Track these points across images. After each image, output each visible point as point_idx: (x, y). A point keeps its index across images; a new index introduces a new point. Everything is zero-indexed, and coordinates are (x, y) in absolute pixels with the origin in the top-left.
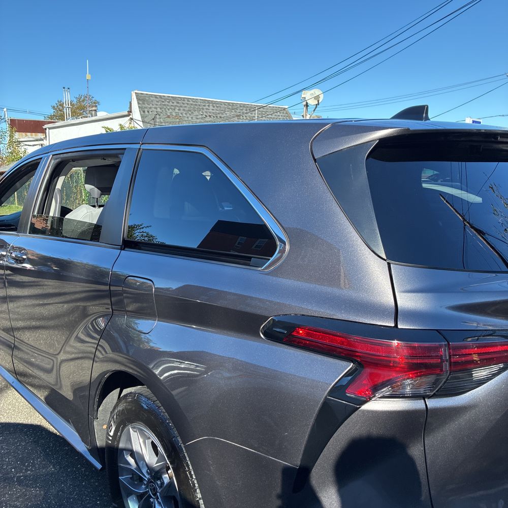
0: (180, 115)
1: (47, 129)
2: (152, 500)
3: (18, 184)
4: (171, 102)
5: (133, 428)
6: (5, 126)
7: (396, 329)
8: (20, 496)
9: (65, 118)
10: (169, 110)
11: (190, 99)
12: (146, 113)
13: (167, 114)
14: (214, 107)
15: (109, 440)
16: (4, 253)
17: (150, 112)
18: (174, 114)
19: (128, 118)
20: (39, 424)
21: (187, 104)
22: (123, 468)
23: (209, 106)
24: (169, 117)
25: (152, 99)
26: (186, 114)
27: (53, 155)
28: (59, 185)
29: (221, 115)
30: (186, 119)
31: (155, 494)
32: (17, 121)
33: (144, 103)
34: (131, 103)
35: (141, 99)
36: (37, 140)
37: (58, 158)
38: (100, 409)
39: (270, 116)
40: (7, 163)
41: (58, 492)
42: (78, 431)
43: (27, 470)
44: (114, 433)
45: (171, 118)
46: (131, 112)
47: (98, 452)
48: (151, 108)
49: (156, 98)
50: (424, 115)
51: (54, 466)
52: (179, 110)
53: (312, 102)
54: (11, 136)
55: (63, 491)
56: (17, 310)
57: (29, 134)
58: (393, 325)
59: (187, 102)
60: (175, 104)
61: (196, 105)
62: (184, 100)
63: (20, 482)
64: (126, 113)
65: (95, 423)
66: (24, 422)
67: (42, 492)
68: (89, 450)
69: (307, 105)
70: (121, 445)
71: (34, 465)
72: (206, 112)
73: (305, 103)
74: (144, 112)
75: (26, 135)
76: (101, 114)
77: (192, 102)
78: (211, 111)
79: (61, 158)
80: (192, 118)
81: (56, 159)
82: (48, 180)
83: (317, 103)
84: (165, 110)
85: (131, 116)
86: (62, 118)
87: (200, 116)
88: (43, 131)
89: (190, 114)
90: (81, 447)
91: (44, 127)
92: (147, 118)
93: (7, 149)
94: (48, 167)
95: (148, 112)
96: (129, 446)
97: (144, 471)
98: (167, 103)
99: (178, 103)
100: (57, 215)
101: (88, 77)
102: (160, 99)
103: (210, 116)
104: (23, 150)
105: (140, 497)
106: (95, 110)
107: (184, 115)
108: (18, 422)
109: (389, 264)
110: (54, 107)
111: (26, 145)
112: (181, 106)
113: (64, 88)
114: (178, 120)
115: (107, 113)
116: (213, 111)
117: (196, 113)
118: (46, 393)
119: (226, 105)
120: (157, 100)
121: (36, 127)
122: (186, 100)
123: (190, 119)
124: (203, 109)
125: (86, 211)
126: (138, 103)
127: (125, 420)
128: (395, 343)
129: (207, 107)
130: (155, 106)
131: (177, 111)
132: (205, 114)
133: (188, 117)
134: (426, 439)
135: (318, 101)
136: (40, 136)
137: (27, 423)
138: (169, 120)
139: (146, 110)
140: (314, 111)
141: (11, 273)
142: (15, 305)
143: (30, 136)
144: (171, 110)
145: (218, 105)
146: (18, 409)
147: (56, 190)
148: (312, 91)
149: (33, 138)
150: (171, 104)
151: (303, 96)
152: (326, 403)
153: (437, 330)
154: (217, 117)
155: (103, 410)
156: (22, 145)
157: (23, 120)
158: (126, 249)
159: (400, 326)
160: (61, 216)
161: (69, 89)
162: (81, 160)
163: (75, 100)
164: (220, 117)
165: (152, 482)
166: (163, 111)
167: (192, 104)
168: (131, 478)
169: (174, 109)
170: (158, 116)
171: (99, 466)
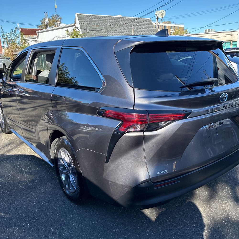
0: (99, 24)
1: (38, 33)
2: (69, 174)
3: (20, 62)
4: (94, 18)
5: (62, 150)
6: (19, 32)
7: (133, 110)
8: (26, 177)
9: (46, 27)
10: (93, 22)
11: (103, 16)
12: (83, 24)
13: (92, 24)
14: (114, 20)
15: (55, 155)
16: (16, 90)
17: (84, 24)
18: (96, 24)
19: (74, 27)
20: (33, 155)
21: (102, 19)
22: (60, 165)
23: (112, 20)
24: (93, 26)
25: (85, 17)
26: (101, 24)
27: (32, 50)
28: (35, 62)
29: (118, 24)
30: (101, 26)
31: (70, 172)
32: (24, 29)
33: (81, 19)
34: (75, 19)
35: (80, 17)
36: (33, 39)
37: (34, 51)
38: (52, 145)
39: (142, 23)
40: (21, 50)
41: (40, 176)
42: (45, 154)
43: (29, 169)
44: (56, 153)
45: (94, 26)
46: (75, 24)
47: (51, 160)
48: (84, 21)
49: (87, 16)
50: (166, 33)
51: (38, 168)
52: (98, 22)
53: (160, 16)
54: (22, 37)
55: (41, 175)
56: (24, 113)
57: (30, 35)
58: (132, 109)
59: (101, 18)
60: (96, 19)
61: (106, 19)
62: (100, 17)
63: (26, 173)
64: (73, 24)
65: (50, 150)
66: (28, 154)
67: (34, 176)
68: (49, 160)
69: (158, 18)
70: (59, 157)
71: (31, 168)
72: (111, 23)
73: (156, 17)
74: (81, 24)
75: (29, 36)
76: (62, 25)
77: (104, 18)
78: (113, 22)
79: (35, 51)
80: (104, 26)
81: (33, 51)
82: (31, 60)
83: (162, 17)
84: (91, 22)
85: (75, 26)
86: (44, 27)
87: (108, 25)
88: (36, 34)
89: (103, 24)
90: (47, 160)
91: (36, 32)
92: (83, 26)
93: (20, 43)
94: (31, 55)
95: (83, 23)
96: (61, 157)
97: (66, 165)
98: (92, 19)
99: (97, 19)
100: (35, 74)
101: (56, 6)
102: (89, 17)
103: (113, 25)
104: (27, 43)
105: (65, 173)
106: (59, 23)
107: (100, 24)
108: (26, 154)
109: (134, 89)
110: (41, 21)
111: (29, 41)
112: (99, 20)
113: (45, 12)
114: (97, 27)
115: (65, 24)
116: (114, 22)
117: (106, 23)
118: (36, 144)
119: (120, 19)
120: (88, 17)
121: (33, 32)
122: (101, 17)
123: (103, 26)
124: (109, 21)
125: (46, 72)
126: (79, 19)
127: (59, 148)
128: (135, 114)
129: (111, 20)
130: (86, 21)
131: (97, 22)
132: (110, 23)
133: (102, 26)
134: (145, 145)
135: (163, 16)
136: (35, 36)
137: (29, 155)
138: (93, 27)
139: (82, 23)
140: (161, 21)
141: (21, 98)
142: (23, 112)
143: (30, 36)
144: (94, 22)
145: (116, 19)
146: (26, 150)
147: (34, 64)
148: (160, 11)
149: (32, 37)
150: (94, 19)
151: (156, 14)
152: (113, 134)
153: (146, 110)
154: (116, 25)
155: (52, 146)
156: (27, 41)
157: (27, 29)
158: (57, 86)
159: (134, 109)
160: (37, 75)
161: (47, 13)
162: (42, 52)
163: (51, 18)
164: (118, 25)
165: (68, 168)
166: (90, 23)
167: (104, 19)
168: (62, 168)
169: (96, 22)
170: (88, 26)
171: (52, 166)
